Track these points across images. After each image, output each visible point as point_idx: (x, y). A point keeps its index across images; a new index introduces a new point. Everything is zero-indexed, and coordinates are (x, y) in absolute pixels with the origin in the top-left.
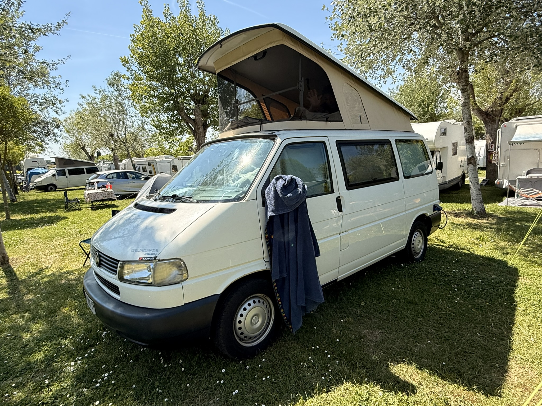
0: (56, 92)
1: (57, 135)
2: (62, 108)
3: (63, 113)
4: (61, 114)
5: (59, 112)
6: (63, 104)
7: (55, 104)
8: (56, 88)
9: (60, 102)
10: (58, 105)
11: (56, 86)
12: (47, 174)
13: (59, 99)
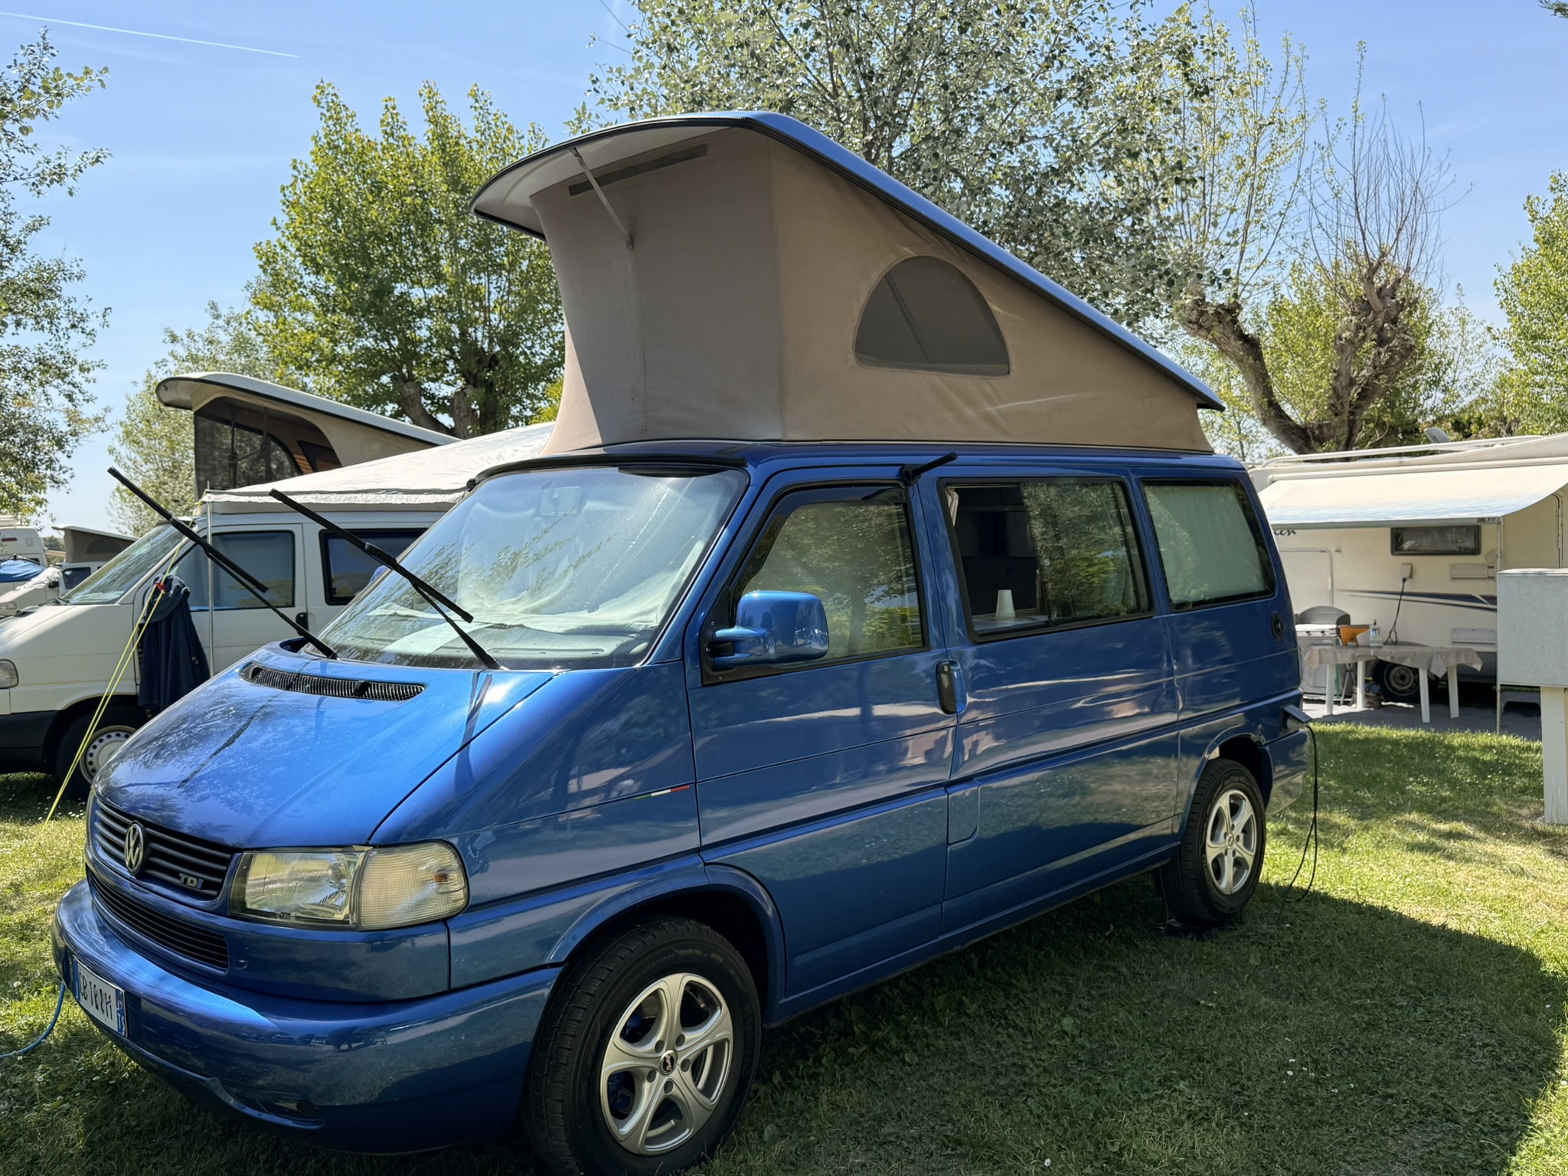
0: (75, 342)
1: (57, 466)
2: (85, 387)
3: (88, 401)
4: (82, 402)
5: (78, 396)
6: (91, 375)
7: (66, 375)
8: (72, 332)
9: (82, 369)
10: (77, 377)
11: (73, 326)
12: (34, 580)
13: (79, 361)
